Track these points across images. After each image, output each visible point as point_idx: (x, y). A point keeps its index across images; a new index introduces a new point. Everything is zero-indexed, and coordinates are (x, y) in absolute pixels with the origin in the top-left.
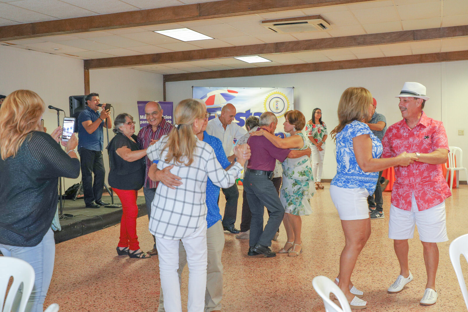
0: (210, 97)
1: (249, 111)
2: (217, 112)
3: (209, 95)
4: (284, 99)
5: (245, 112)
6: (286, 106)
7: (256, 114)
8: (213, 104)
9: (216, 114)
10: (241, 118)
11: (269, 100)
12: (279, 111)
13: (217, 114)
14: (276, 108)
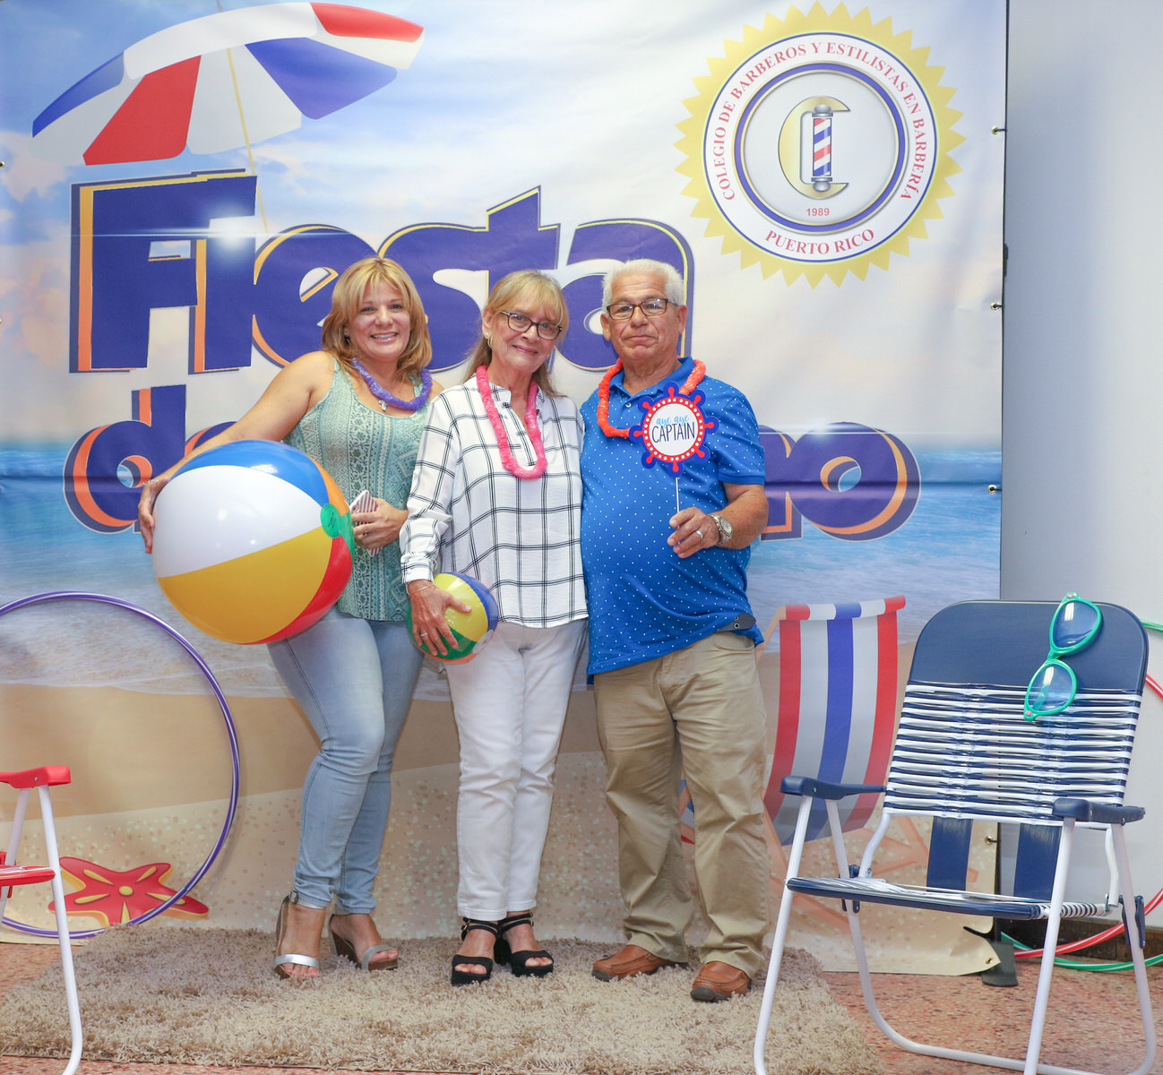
0: (149, 80)
1: (530, 206)
2: (213, 222)
3: (142, 60)
4: (905, 76)
5: (481, 222)
6: (921, 157)
7: (593, 240)
8: (175, 143)
9: (202, 246)
10: (444, 277)
11: (736, 94)
12: (840, 207)
13: (210, 244)
14: (808, 176)
